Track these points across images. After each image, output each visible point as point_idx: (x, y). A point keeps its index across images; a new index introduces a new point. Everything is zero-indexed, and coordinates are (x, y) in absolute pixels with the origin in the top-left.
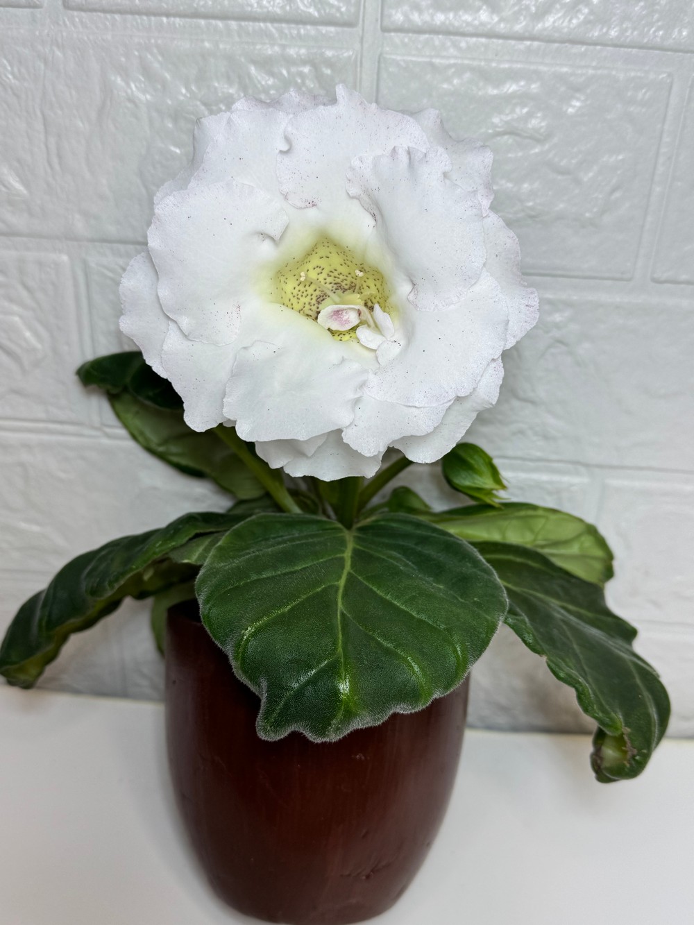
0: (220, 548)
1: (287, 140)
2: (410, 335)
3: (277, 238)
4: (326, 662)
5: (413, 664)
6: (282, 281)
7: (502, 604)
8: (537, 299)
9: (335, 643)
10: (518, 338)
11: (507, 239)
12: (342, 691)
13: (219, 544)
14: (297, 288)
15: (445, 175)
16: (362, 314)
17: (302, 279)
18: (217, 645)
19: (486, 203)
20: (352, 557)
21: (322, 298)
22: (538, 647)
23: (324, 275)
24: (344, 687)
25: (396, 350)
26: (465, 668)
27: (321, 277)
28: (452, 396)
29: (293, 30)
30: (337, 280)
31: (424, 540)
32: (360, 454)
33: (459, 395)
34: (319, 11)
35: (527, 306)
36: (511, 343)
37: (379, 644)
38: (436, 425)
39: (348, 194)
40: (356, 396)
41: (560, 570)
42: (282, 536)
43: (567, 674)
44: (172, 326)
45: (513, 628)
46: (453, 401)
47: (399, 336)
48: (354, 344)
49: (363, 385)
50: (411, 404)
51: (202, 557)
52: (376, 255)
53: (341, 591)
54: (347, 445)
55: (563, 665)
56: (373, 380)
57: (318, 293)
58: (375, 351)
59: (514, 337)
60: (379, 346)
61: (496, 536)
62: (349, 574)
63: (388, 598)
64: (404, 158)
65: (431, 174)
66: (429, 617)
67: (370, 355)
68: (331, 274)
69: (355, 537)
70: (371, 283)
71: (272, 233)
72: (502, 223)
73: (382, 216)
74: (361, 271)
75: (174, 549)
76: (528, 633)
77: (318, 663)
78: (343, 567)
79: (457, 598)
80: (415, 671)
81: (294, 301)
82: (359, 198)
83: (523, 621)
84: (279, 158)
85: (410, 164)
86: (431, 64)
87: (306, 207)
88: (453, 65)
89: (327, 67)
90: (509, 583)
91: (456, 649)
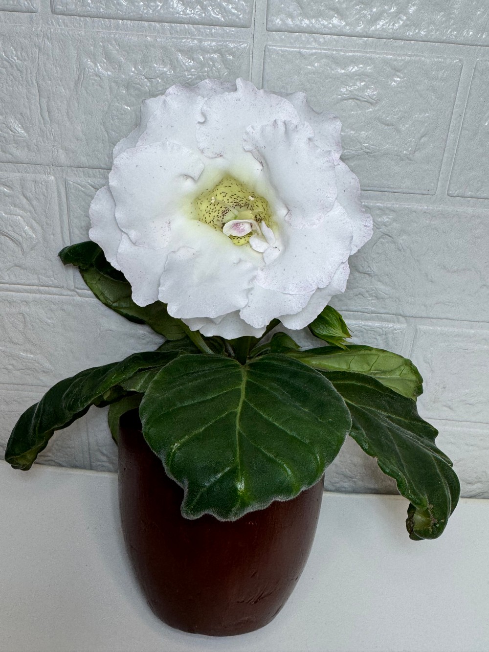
0: (156, 382)
1: (204, 114)
2: (286, 243)
3: (196, 178)
4: (228, 469)
5: (288, 469)
6: (199, 203)
7: (348, 423)
8: (371, 222)
9: (234, 456)
10: (359, 248)
11: (352, 180)
12: (239, 489)
13: (155, 378)
14: (209, 207)
15: (310, 139)
16: (253, 226)
17: (213, 201)
18: (154, 453)
19: (336, 156)
20: (246, 389)
21: (226, 212)
22: (371, 452)
23: (227, 197)
24: (241, 486)
25: (276, 254)
26: (322, 471)
27: (225, 199)
28: (315, 287)
29: (207, 30)
30: (236, 201)
31: (295, 375)
32: (252, 327)
33: (320, 287)
34: (223, 17)
35: (365, 226)
36: (354, 251)
37: (264, 455)
38: (304, 307)
39: (244, 149)
40: (250, 287)
41: (387, 389)
42: (198, 372)
43: (391, 470)
44: (124, 236)
45: (355, 439)
46: (315, 291)
47: (278, 243)
48: (248, 248)
49: (254, 278)
50: (286, 293)
51: (145, 387)
52: (263, 188)
53: (238, 415)
54: (243, 321)
55: (388, 463)
56: (261, 274)
57: (223, 209)
58: (262, 253)
59: (356, 246)
60: (265, 251)
61: (343, 367)
62: (244, 402)
63: (270, 420)
64: (282, 128)
65: (300, 140)
66: (299, 434)
67: (259, 256)
68: (232, 196)
69: (248, 372)
70: (259, 204)
71: (192, 176)
72: (349, 169)
73: (267, 165)
74: (253, 197)
75: (124, 380)
76: (365, 442)
77: (223, 469)
78: (239, 396)
79: (317, 420)
80: (289, 473)
81: (207, 216)
82: (250, 151)
83: (362, 434)
84: (198, 126)
85: (286, 132)
86: (300, 53)
87: (216, 157)
88: (315, 54)
89: (230, 54)
90: (352, 401)
91: (316, 457)
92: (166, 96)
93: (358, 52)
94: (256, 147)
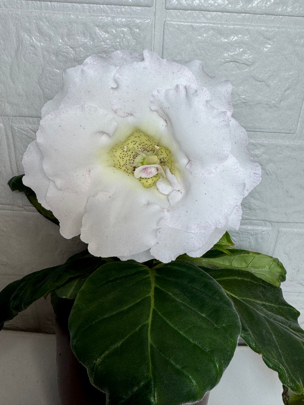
0: (83, 293)
1: (116, 81)
2: (188, 188)
3: (111, 134)
4: (143, 383)
5: (193, 381)
6: (114, 152)
7: (238, 327)
8: (260, 170)
9: (148, 370)
12: (153, 403)
14: (122, 153)
15: (207, 102)
16: (159, 170)
17: (125, 150)
21: (136, 156)
22: (258, 349)
23: (137, 144)
24: (154, 401)
25: (179, 196)
27: (135, 146)
28: (214, 228)
29: (118, 9)
30: (144, 147)
35: (254, 173)
36: (247, 194)
38: (204, 243)
39: (151, 109)
40: (158, 227)
44: (51, 183)
45: (244, 340)
47: (181, 187)
48: (155, 190)
49: (162, 219)
50: (189, 231)
51: (74, 294)
52: (166, 141)
53: (150, 327)
55: (271, 357)
56: (167, 215)
57: (134, 154)
58: (168, 195)
59: (248, 190)
60: (170, 194)
61: (227, 264)
63: (176, 328)
64: (183, 92)
65: (199, 102)
66: (200, 343)
67: (165, 198)
68: (141, 144)
70: (163, 151)
71: (108, 133)
72: (238, 124)
73: (170, 120)
74: (158, 146)
76: (253, 342)
77: (139, 383)
79: (213, 324)
80: (194, 384)
81: (121, 160)
82: (157, 111)
83: (249, 334)
84: (111, 91)
85: (187, 95)
86: (192, 26)
87: (127, 116)
88: (204, 27)
89: (136, 28)
90: (236, 295)
91: (216, 365)
92: (84, 66)
93: (237, 25)
94: (161, 108)
